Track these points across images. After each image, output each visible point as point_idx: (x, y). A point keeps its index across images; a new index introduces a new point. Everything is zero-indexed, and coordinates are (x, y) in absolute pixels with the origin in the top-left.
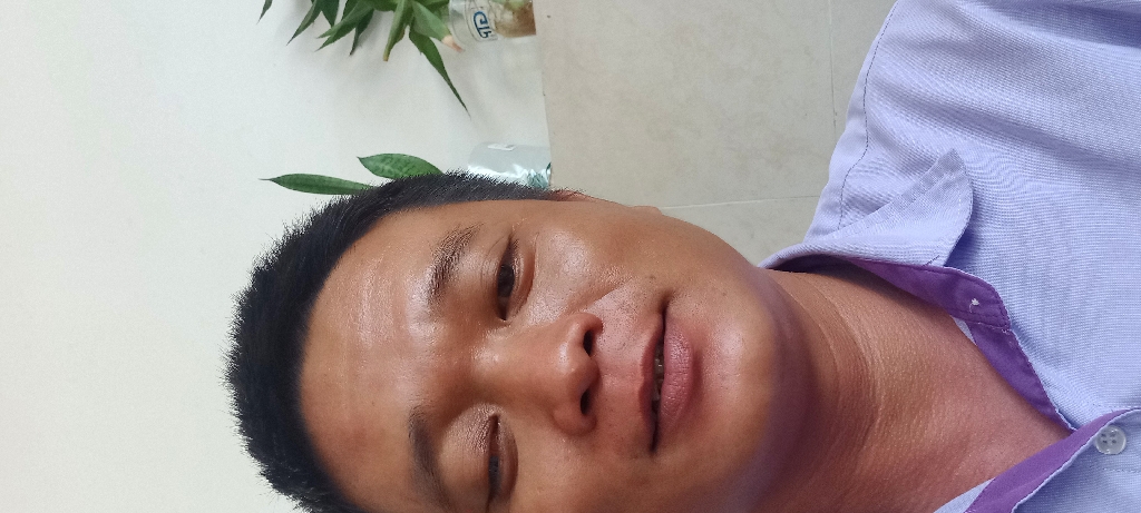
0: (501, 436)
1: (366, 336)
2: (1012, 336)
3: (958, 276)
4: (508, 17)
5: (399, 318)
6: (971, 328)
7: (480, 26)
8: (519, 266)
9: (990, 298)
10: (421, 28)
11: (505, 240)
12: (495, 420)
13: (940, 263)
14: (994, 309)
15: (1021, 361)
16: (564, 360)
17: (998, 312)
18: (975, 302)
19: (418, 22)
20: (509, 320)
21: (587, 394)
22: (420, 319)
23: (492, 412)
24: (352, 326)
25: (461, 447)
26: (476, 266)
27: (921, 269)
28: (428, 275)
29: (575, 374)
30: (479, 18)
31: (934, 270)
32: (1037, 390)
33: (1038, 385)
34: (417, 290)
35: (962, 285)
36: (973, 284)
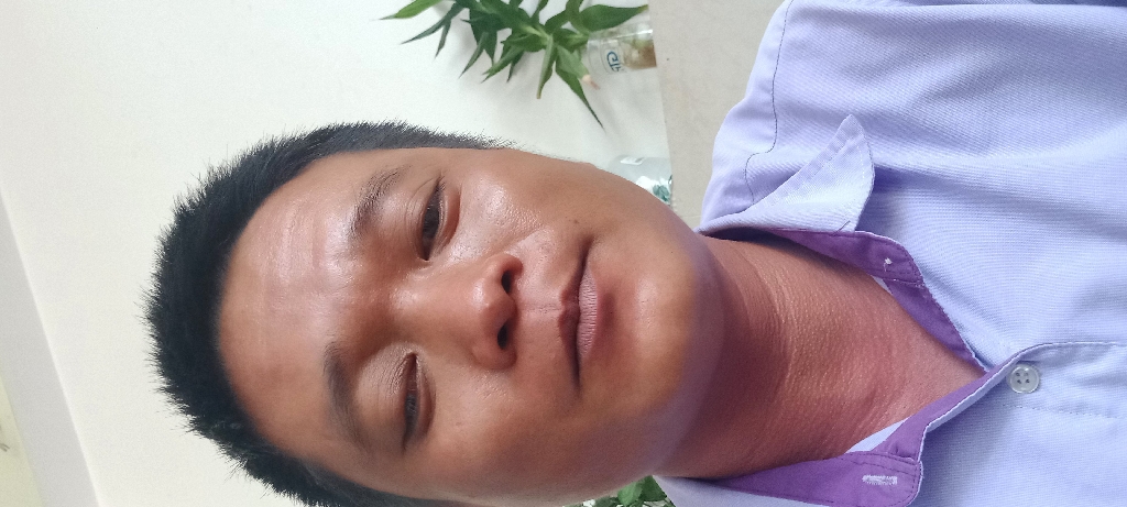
0: (419, 374)
1: (284, 274)
2: (926, 290)
3: (869, 239)
4: (635, 55)
5: (318, 253)
6: (888, 284)
7: (612, 63)
8: (445, 206)
9: (902, 257)
10: (564, 67)
11: (432, 183)
12: (413, 358)
13: (851, 227)
14: (907, 267)
15: (936, 312)
16: (480, 296)
17: (910, 268)
18: (888, 261)
19: (562, 60)
20: (432, 259)
21: (505, 329)
22: (338, 256)
23: (410, 351)
24: (271, 263)
25: (378, 385)
26: (400, 208)
27: (836, 234)
28: (351, 214)
29: (491, 308)
30: (611, 56)
31: (847, 235)
32: (954, 337)
33: (955, 332)
34: (338, 228)
35: (874, 247)
36: (884, 245)
